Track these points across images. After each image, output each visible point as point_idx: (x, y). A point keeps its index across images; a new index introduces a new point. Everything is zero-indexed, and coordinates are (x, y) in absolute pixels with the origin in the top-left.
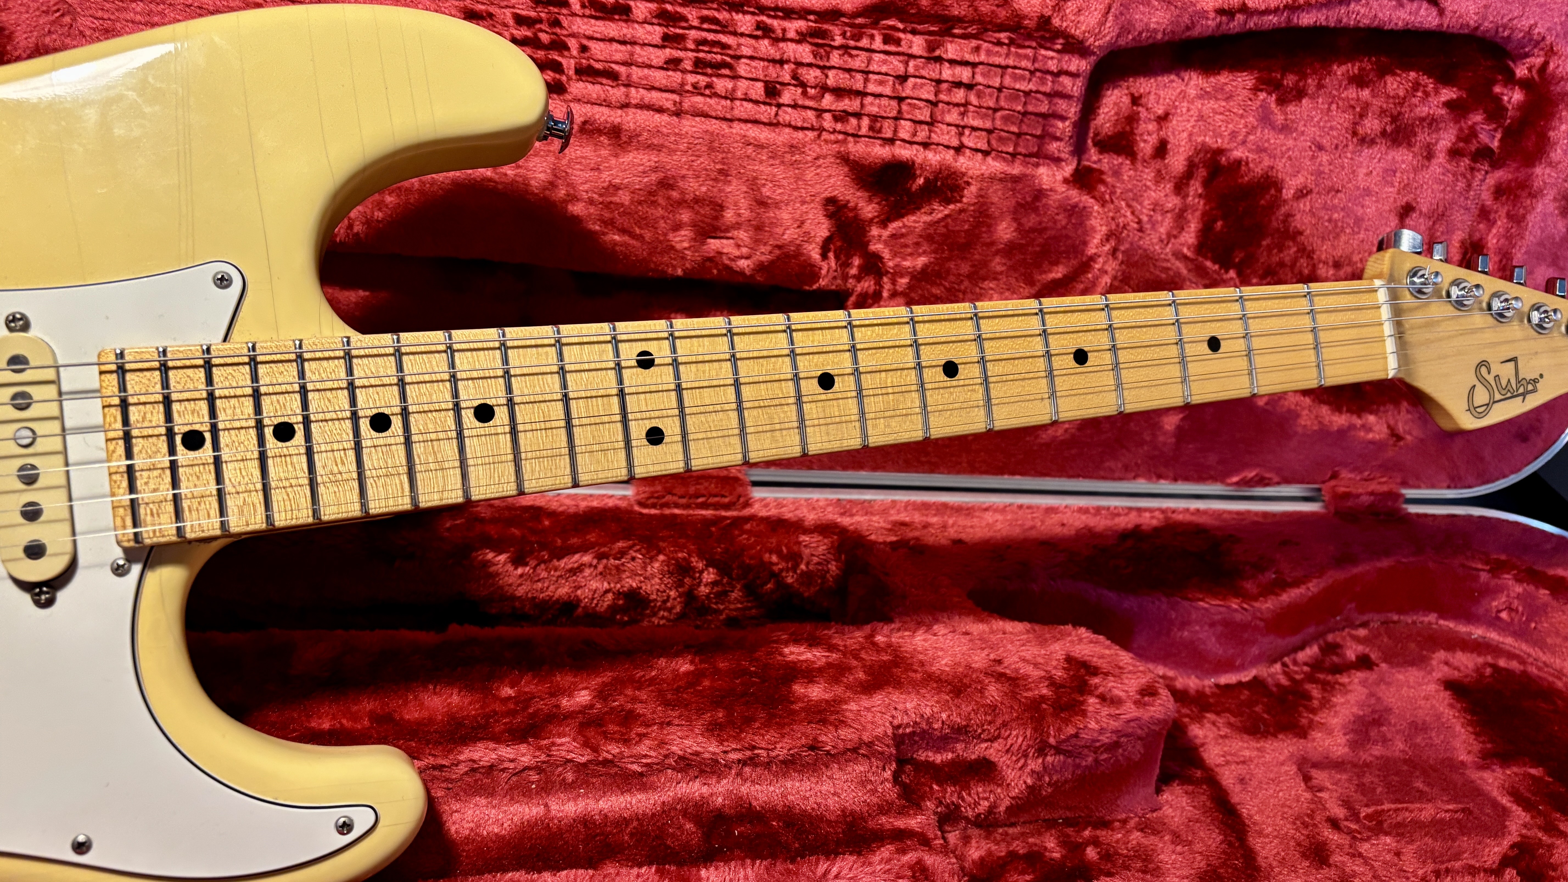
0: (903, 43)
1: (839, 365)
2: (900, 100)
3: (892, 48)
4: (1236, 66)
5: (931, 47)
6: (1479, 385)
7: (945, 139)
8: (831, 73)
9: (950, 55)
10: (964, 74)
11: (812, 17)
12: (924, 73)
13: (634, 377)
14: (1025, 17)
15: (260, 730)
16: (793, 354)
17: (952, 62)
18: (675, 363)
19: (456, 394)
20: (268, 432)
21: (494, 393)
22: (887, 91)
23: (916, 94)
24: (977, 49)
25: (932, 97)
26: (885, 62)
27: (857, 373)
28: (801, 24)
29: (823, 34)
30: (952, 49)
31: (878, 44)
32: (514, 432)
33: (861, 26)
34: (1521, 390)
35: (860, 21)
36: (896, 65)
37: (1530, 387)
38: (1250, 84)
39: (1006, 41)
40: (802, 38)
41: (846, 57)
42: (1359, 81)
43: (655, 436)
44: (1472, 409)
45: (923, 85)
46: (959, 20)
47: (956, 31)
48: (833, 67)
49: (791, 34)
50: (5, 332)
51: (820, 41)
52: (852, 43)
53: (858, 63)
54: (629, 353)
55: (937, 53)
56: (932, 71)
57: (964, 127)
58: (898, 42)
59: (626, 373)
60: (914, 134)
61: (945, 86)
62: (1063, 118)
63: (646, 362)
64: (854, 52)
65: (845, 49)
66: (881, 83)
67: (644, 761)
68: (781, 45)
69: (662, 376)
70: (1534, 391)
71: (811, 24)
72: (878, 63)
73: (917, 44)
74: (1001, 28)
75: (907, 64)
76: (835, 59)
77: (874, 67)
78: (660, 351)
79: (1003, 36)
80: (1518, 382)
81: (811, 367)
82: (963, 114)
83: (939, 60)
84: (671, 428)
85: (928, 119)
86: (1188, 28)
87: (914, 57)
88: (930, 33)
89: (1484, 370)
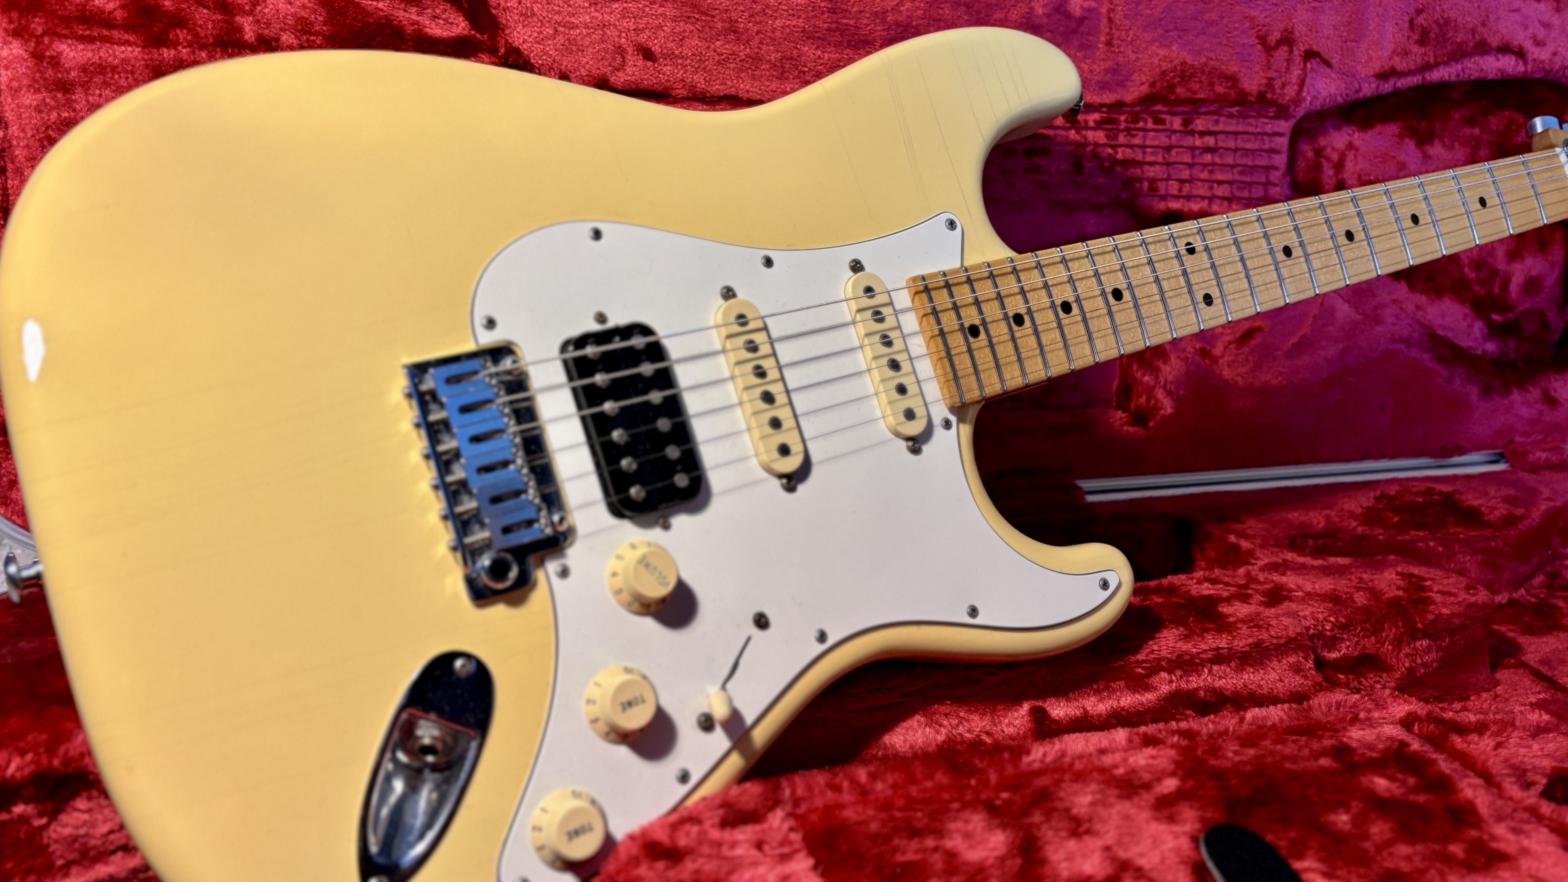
0: (1167, 122)
2: (1168, 164)
3: (1160, 127)
4: (1386, 119)
5: (1186, 123)
7: (1202, 192)
8: (1120, 150)
9: (1200, 128)
10: (1210, 141)
11: (1104, 109)
12: (1182, 143)
14: (1249, 94)
17: (1202, 134)
22: (1160, 159)
23: (1179, 159)
24: (1217, 122)
25: (1190, 161)
26: (1155, 138)
28: (1096, 116)
29: (1115, 122)
30: (1200, 124)
31: (1150, 125)
33: (1139, 112)
35: (1137, 109)
36: (1163, 140)
38: (1397, 131)
39: (1236, 114)
40: (1099, 125)
41: (1129, 138)
42: (1471, 122)
45: (1183, 152)
46: (1203, 101)
47: (1202, 110)
48: (1120, 146)
49: (1091, 124)
51: (1110, 126)
52: (1132, 126)
53: (1137, 141)
55: (1191, 127)
56: (1189, 141)
57: (1213, 181)
58: (1163, 122)
60: (1180, 190)
61: (1197, 152)
62: (1276, 168)
64: (1134, 132)
65: (1129, 132)
66: (1153, 154)
67: (1144, 665)
68: (1084, 132)
71: (1104, 115)
72: (1153, 139)
73: (1177, 123)
74: (1233, 104)
75: (1170, 138)
76: (1122, 139)
77: (1148, 143)
79: (1234, 110)
82: (1211, 172)
83: (1192, 133)
85: (1189, 178)
86: (1357, 91)
87: (1175, 132)
88: (1183, 113)
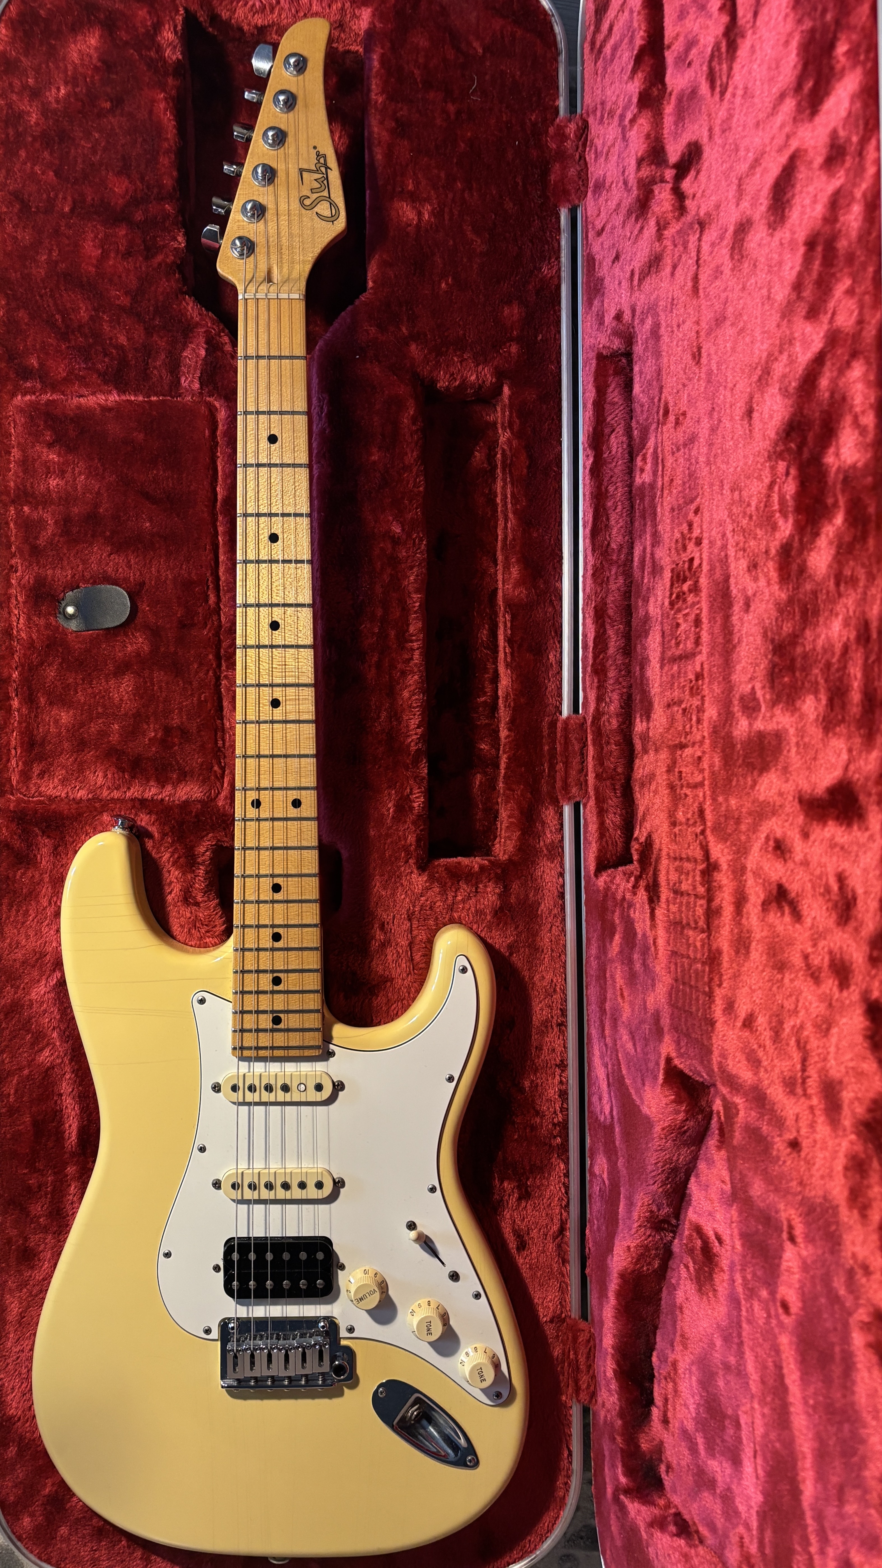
1: (266, 695)
6: (316, 209)
13: (265, 812)
15: (414, 999)
16: (258, 722)
18: (259, 789)
19: (266, 902)
20: (276, 988)
21: (266, 884)
27: (272, 685)
32: (287, 876)
34: (323, 169)
37: (322, 160)
43: (297, 803)
44: (332, 219)
50: (221, 1094)
54: (252, 812)
59: (262, 816)
63: (257, 804)
69: (265, 796)
70: (325, 156)
78: (252, 796)
80: (317, 171)
81: (267, 711)
84: (293, 795)
89: (307, 202)
